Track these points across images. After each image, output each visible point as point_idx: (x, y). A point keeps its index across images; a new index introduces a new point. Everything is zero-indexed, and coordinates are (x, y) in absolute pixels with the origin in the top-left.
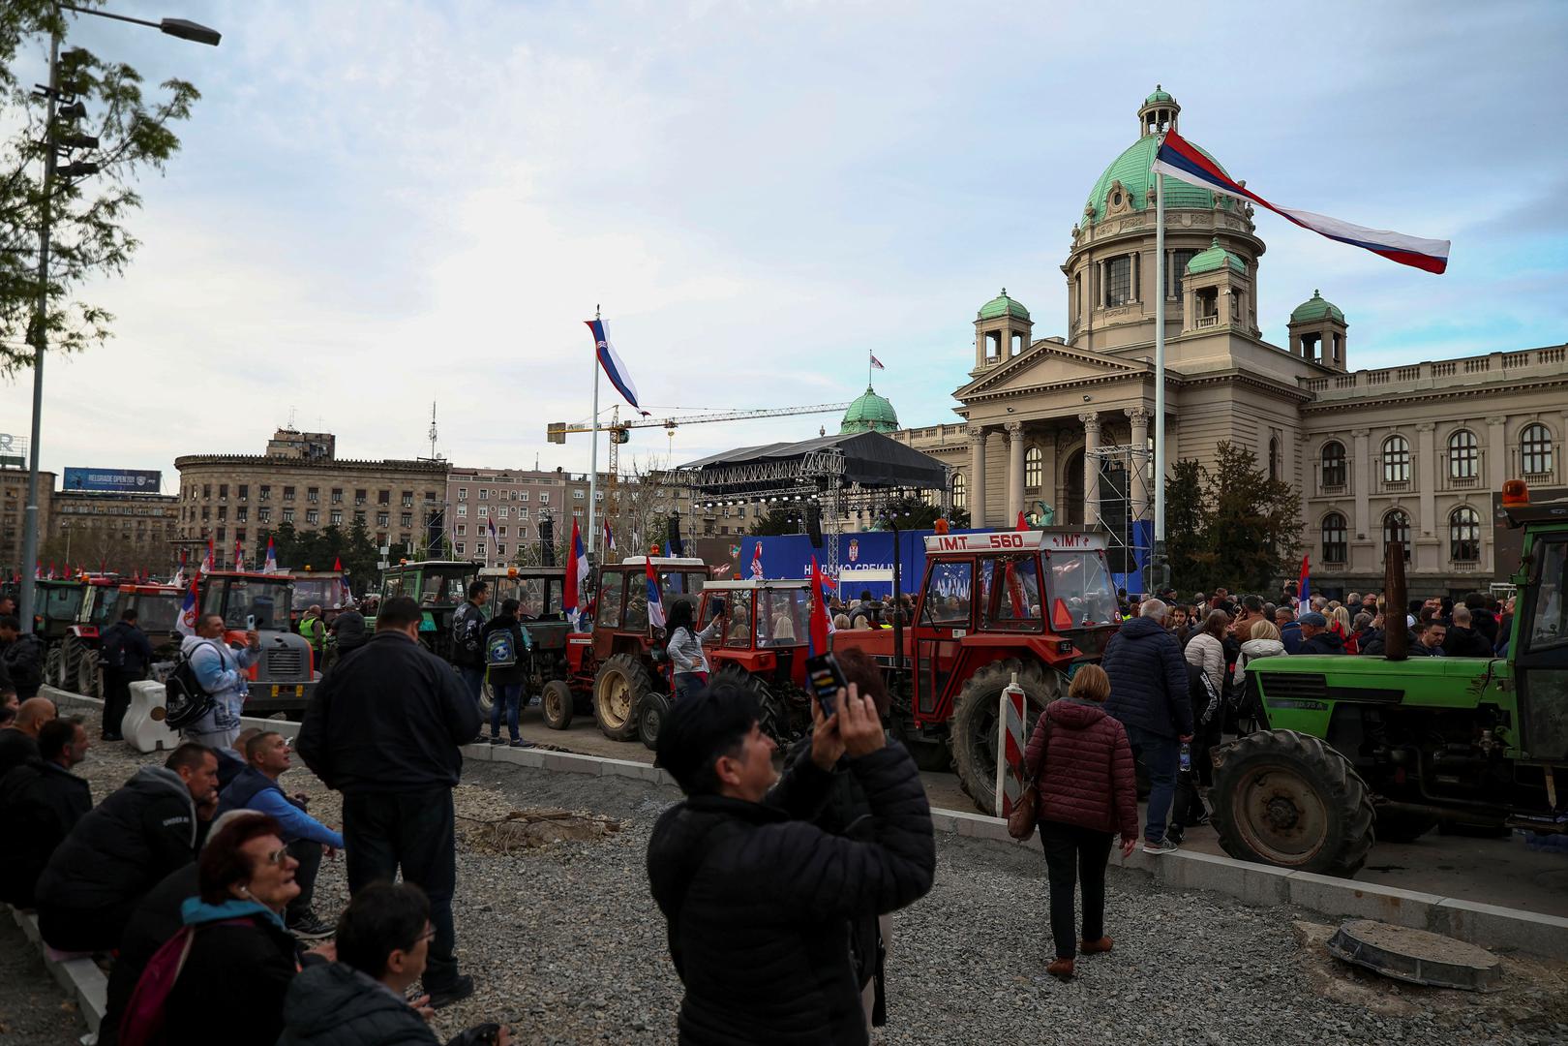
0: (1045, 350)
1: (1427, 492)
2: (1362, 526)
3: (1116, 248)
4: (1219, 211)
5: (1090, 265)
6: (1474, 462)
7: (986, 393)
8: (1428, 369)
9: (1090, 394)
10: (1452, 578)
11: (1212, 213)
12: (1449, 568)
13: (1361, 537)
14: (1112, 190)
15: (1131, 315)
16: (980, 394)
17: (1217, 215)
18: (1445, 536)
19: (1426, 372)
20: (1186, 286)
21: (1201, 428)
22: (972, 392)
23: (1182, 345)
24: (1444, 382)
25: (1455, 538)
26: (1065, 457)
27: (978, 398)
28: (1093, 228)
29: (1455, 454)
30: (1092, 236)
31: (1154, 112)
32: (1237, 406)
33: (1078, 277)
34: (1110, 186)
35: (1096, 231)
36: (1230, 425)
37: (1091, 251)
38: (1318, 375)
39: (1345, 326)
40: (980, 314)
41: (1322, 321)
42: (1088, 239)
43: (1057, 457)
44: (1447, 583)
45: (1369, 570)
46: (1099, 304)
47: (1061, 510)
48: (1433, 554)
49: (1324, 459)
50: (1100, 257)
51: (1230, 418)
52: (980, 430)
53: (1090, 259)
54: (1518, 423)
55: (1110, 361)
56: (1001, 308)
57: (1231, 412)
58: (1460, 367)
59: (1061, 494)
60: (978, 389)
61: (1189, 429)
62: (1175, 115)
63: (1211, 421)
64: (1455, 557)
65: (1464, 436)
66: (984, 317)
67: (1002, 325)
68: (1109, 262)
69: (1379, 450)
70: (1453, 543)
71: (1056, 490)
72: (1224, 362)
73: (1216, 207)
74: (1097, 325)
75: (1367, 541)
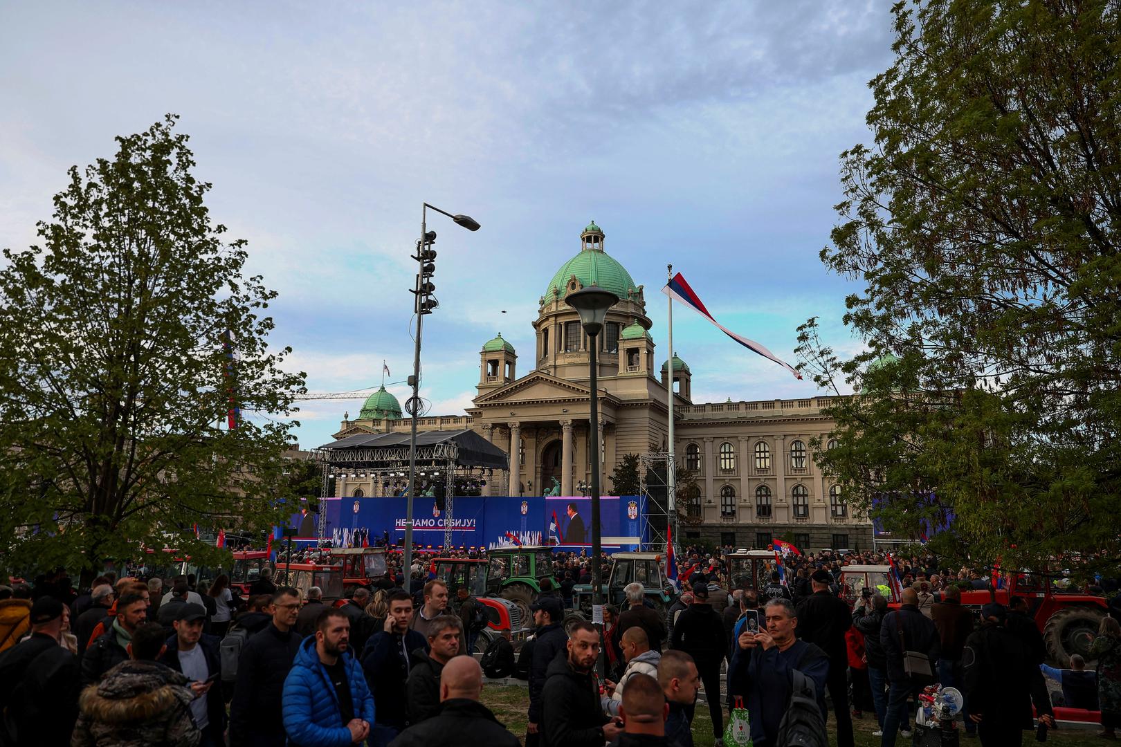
0: (538, 377)
1: (744, 477)
2: (710, 496)
3: (570, 317)
4: (631, 302)
5: (556, 324)
6: (767, 460)
7: (496, 402)
8: (744, 406)
9: (567, 408)
10: (758, 527)
11: (627, 302)
12: (757, 521)
13: (710, 502)
14: (570, 281)
15: (581, 358)
16: (492, 402)
17: (630, 304)
18: (754, 502)
19: (742, 407)
20: (621, 346)
21: (630, 433)
22: (486, 400)
23: (618, 381)
24: (753, 414)
25: (759, 503)
26: (542, 447)
27: (490, 405)
28: (557, 302)
29: (758, 455)
30: (557, 307)
31: (590, 237)
32: (652, 422)
33: (546, 331)
34: (568, 278)
35: (559, 303)
36: (648, 432)
37: (556, 316)
38: (681, 404)
39: (690, 375)
40: (484, 348)
41: (680, 371)
42: (554, 309)
43: (537, 447)
44: (756, 529)
45: (714, 522)
46: (560, 349)
47: (539, 481)
48: (748, 512)
49: (688, 454)
50: (562, 320)
51: (648, 428)
52: (490, 426)
53: (556, 321)
54: (790, 439)
55: (576, 387)
56: (499, 345)
57: (648, 425)
58: (760, 406)
59: (539, 470)
60: (490, 399)
61: (622, 433)
62: (602, 240)
63: (636, 429)
64: (759, 514)
65: (762, 445)
66: (487, 350)
67: (501, 357)
68: (567, 324)
69: (718, 451)
70: (758, 506)
71: (536, 467)
72: (643, 394)
73: (629, 299)
74: (559, 362)
75: (713, 504)
